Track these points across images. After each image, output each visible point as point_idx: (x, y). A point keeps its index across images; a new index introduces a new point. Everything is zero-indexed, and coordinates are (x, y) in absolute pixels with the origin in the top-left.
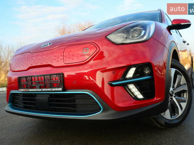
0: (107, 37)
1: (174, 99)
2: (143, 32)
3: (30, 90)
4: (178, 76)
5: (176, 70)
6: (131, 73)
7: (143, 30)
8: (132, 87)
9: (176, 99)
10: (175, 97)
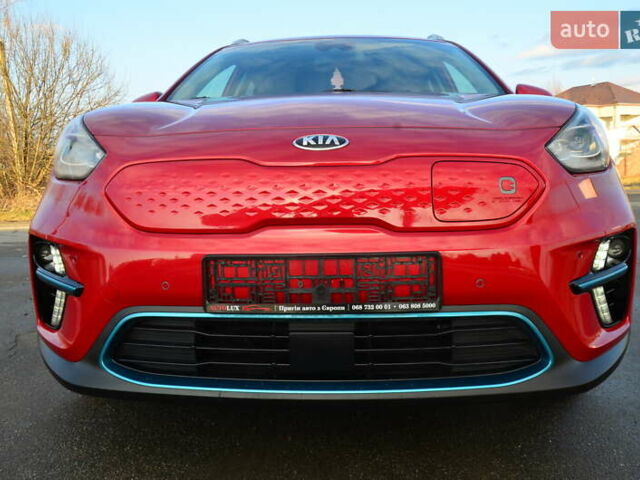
0: (549, 148)
3: (284, 308)
8: (599, 293)
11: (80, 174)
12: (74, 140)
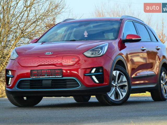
0: (84, 53)
1: (118, 89)
2: (101, 51)
3: (41, 77)
4: (121, 76)
5: (120, 72)
6: (94, 71)
7: (101, 50)
8: (94, 77)
9: (119, 89)
10: (118, 88)
11: (14, 59)
12: (14, 53)
